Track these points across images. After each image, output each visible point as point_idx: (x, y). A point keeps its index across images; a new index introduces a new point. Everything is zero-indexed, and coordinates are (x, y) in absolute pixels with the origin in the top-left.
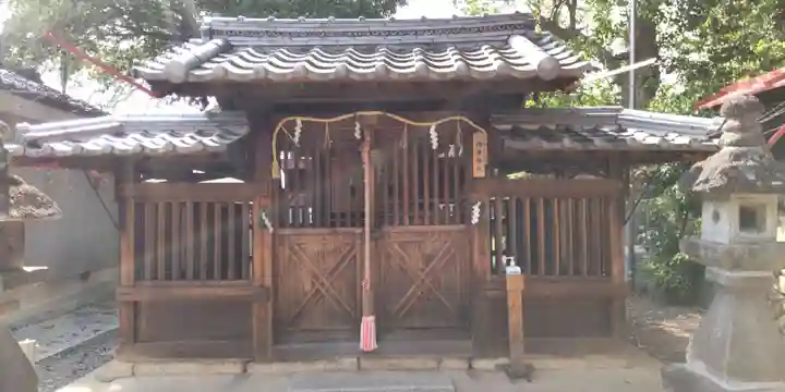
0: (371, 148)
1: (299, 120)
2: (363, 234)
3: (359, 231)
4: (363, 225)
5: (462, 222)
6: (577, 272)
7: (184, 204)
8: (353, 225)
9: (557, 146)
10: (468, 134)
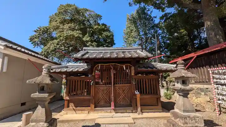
0: (113, 70)
1: (100, 65)
2: (111, 86)
3: (110, 85)
4: (111, 84)
5: (130, 84)
6: (151, 93)
7: (78, 81)
8: (109, 84)
9: (147, 69)
10: (130, 67)
